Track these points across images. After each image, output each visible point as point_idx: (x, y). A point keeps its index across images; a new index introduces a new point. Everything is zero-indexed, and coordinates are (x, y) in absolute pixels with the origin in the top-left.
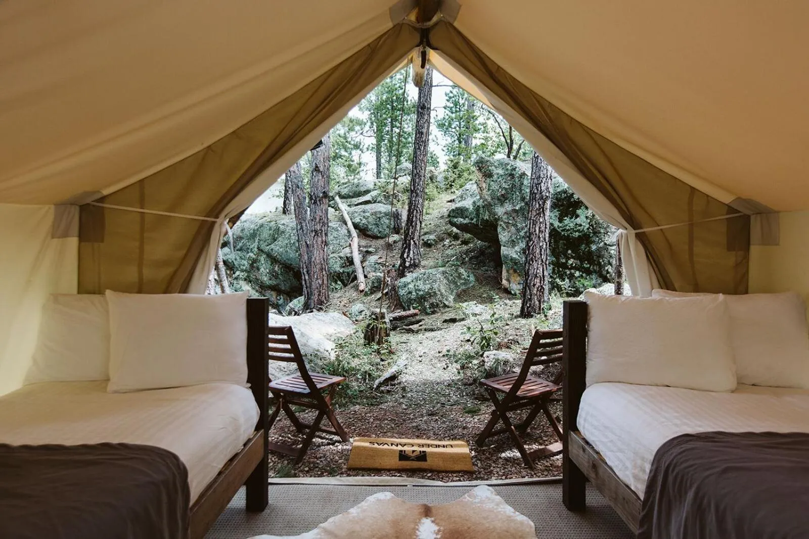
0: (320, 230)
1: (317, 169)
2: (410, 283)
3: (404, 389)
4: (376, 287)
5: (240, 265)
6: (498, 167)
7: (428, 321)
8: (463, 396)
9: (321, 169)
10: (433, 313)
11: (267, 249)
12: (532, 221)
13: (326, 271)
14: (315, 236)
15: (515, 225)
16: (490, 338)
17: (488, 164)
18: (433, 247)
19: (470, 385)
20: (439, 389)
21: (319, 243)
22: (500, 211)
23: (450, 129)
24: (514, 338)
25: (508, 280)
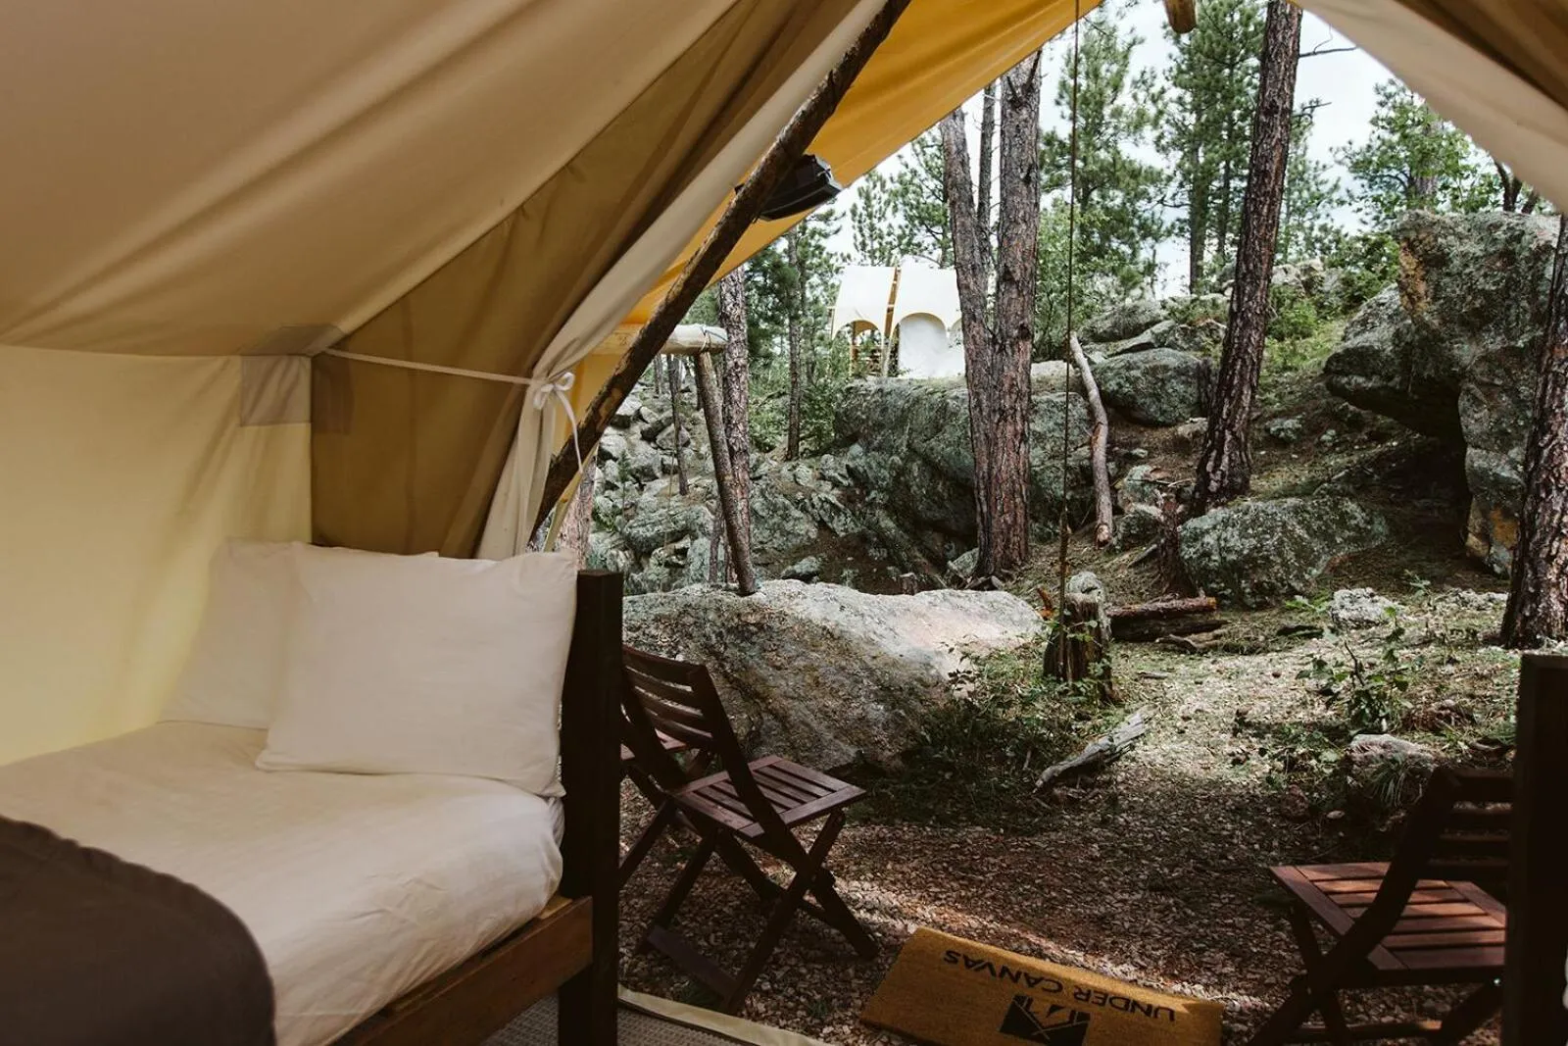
0: (1011, 408)
1: (1008, 277)
2: (1207, 532)
3: (1113, 801)
4: (1135, 536)
5: (876, 478)
6: (1467, 237)
7: (1239, 626)
8: (1270, 849)
9: (1017, 276)
10: (1262, 606)
11: (922, 447)
12: (1550, 376)
13: (1022, 497)
14: (999, 421)
15: (1513, 392)
16: (1382, 697)
17: (1437, 229)
18: (1292, 446)
19: (1299, 820)
20: (1207, 816)
21: (1009, 436)
22: (1466, 352)
23: (1385, 170)
24: (1457, 706)
25: (1486, 537)
